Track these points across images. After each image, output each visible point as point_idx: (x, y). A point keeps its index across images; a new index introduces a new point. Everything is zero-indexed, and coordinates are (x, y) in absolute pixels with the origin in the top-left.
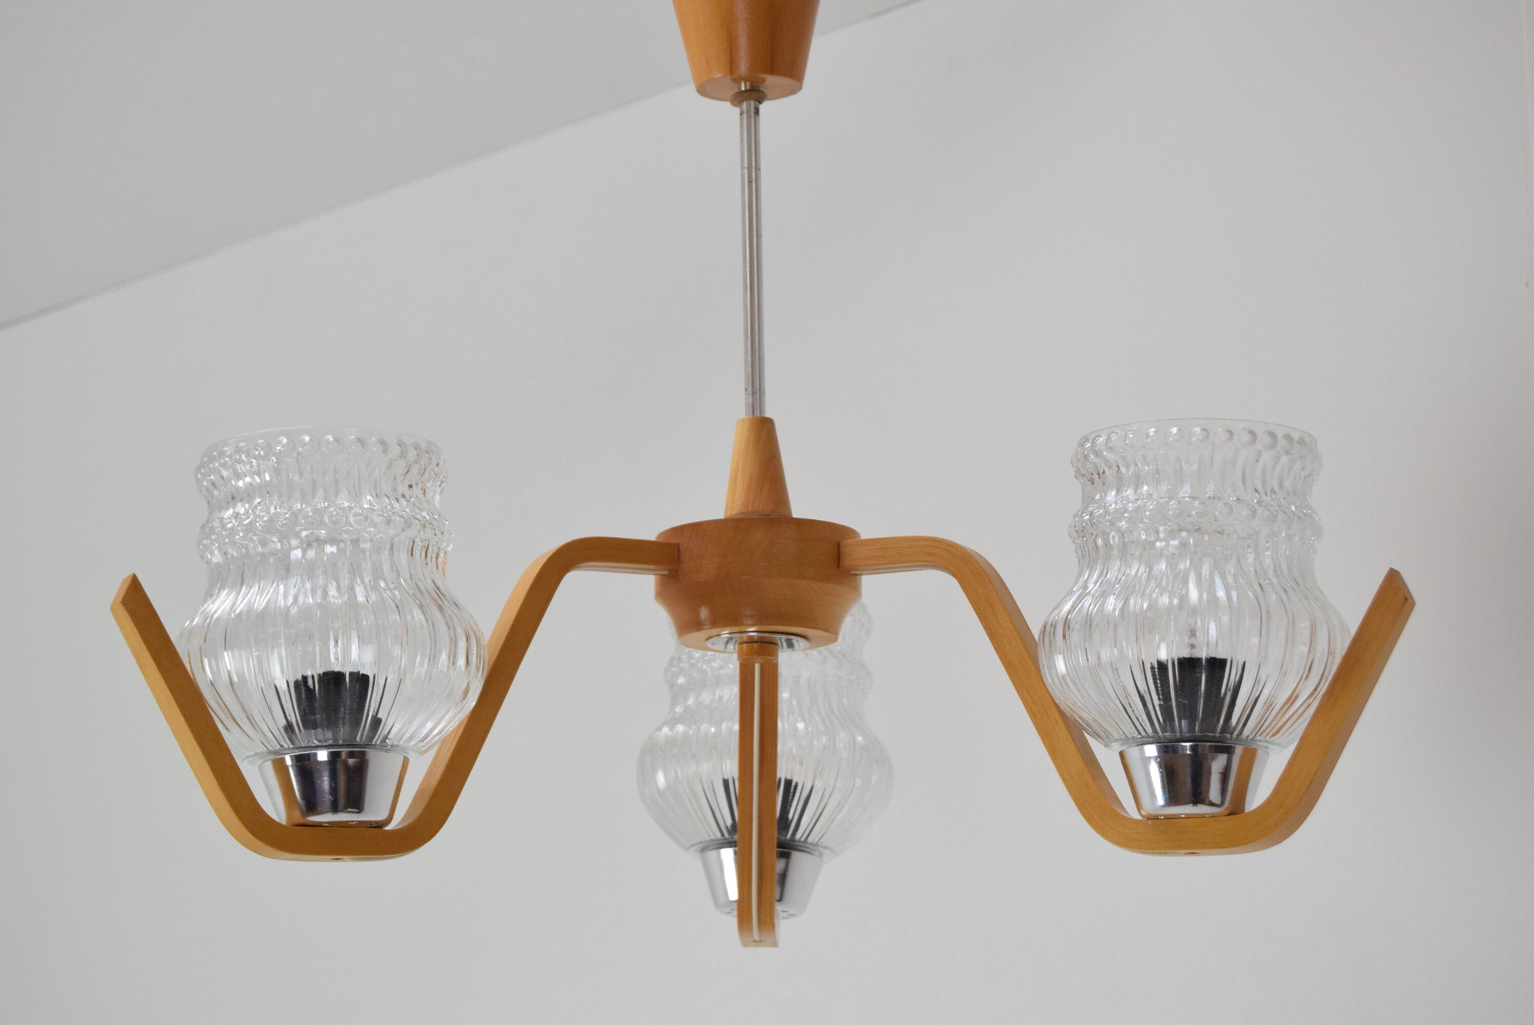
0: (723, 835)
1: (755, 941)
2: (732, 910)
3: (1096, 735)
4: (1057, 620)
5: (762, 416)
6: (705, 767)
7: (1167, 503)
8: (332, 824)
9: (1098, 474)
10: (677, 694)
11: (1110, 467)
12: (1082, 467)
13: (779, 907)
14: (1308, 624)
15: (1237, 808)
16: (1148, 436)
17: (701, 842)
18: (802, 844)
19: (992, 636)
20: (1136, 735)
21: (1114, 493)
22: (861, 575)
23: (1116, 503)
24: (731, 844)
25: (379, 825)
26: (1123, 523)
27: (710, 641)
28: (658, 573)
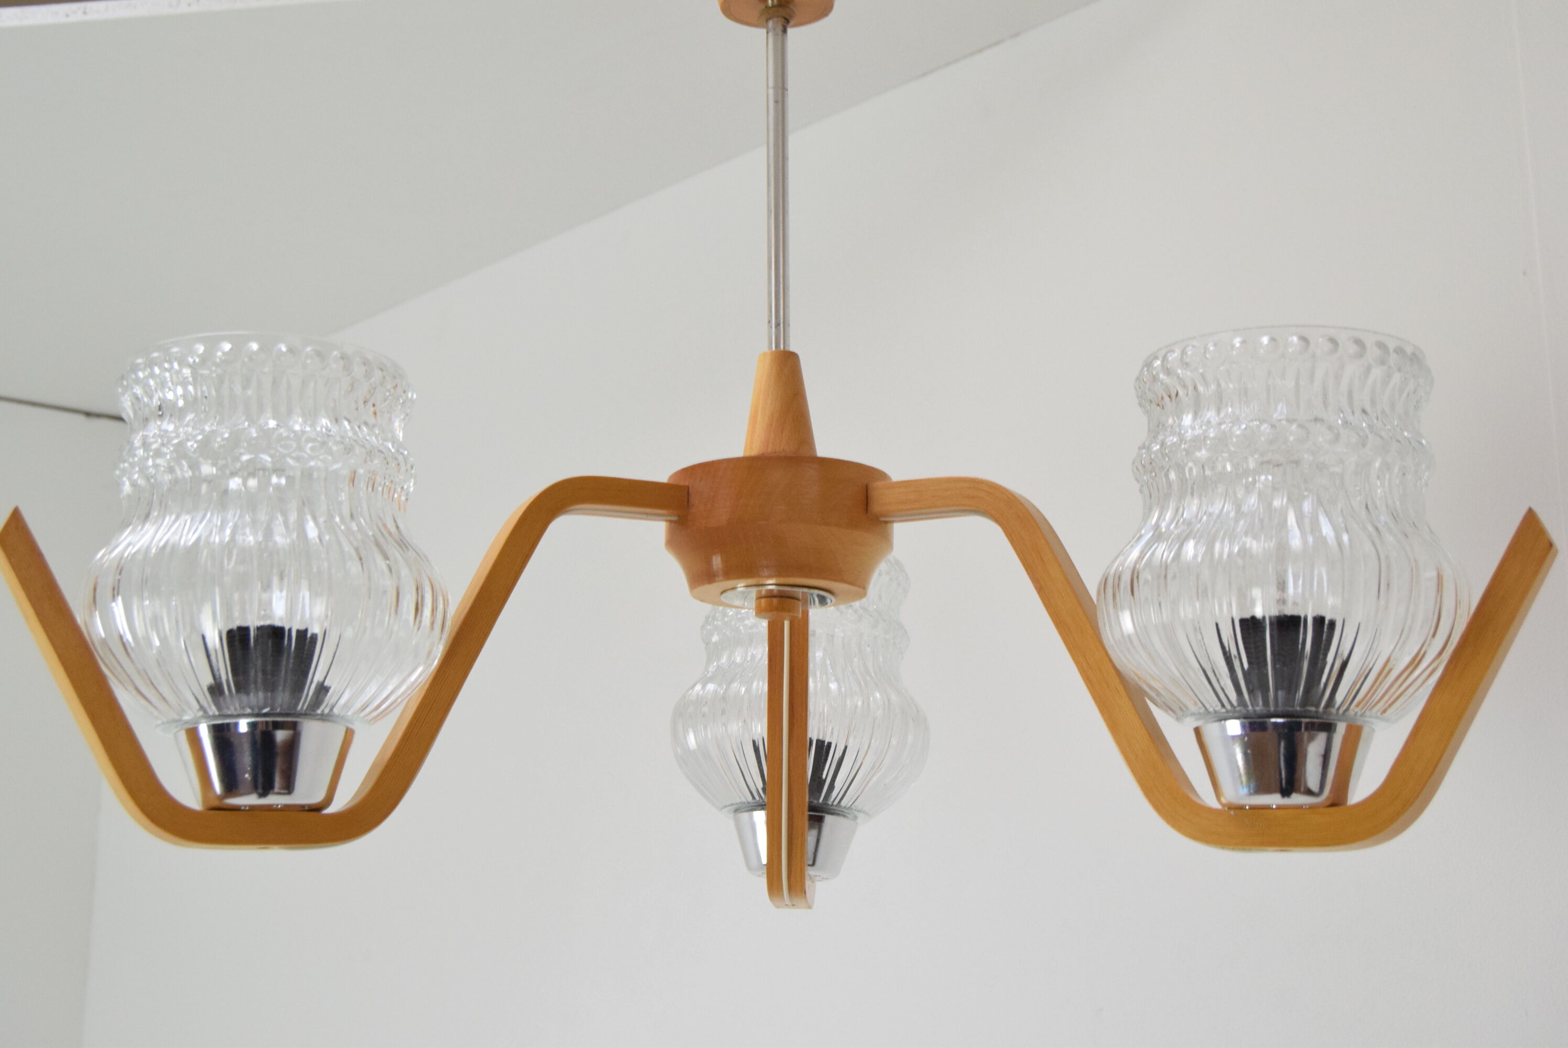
0: (754, 798)
1: (786, 905)
2: (763, 873)
3: (1168, 708)
4: (1121, 572)
5: (787, 349)
6: (735, 727)
7: (1258, 427)
8: (253, 808)
9: (1170, 396)
10: (713, 652)
11: (1185, 387)
12: (1149, 389)
13: (810, 872)
14: (1434, 574)
15: (1338, 800)
16: (1233, 346)
17: (732, 805)
18: (834, 808)
19: (1040, 589)
20: (1219, 707)
21: (1190, 417)
22: (892, 522)
23: (1193, 428)
24: (761, 806)
25: (316, 809)
26: (1204, 452)
27: (724, 595)
28: (669, 518)
